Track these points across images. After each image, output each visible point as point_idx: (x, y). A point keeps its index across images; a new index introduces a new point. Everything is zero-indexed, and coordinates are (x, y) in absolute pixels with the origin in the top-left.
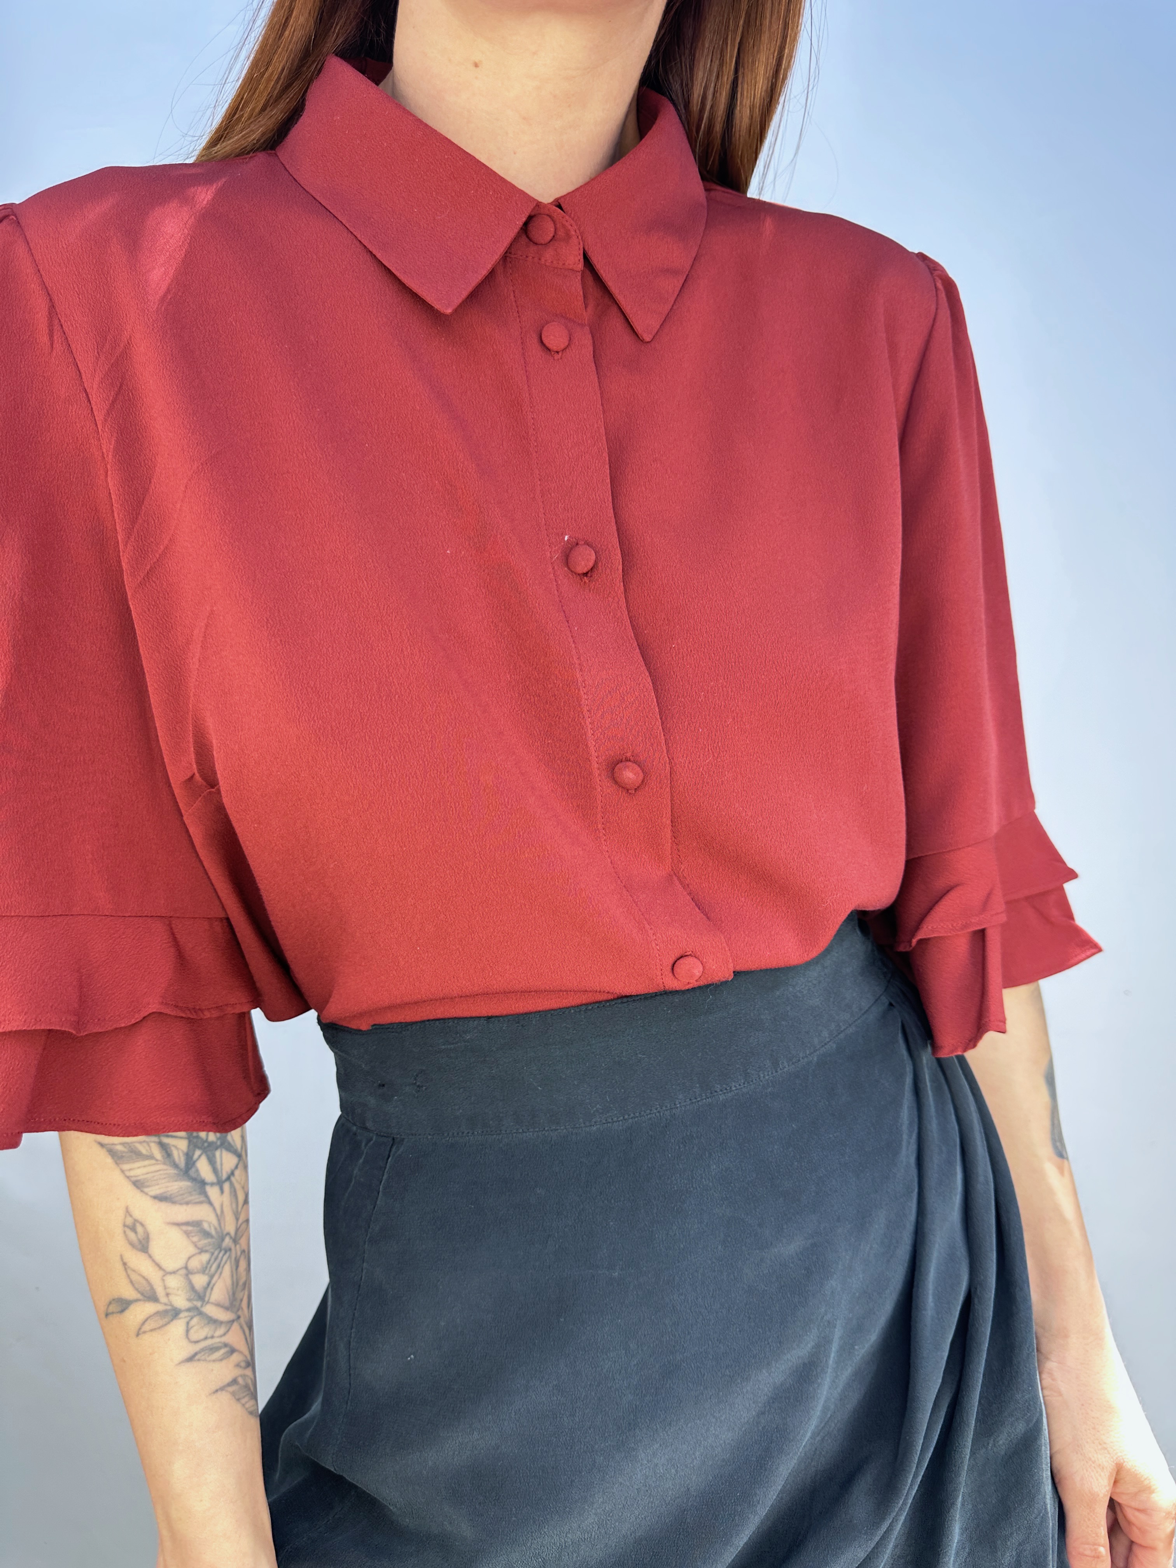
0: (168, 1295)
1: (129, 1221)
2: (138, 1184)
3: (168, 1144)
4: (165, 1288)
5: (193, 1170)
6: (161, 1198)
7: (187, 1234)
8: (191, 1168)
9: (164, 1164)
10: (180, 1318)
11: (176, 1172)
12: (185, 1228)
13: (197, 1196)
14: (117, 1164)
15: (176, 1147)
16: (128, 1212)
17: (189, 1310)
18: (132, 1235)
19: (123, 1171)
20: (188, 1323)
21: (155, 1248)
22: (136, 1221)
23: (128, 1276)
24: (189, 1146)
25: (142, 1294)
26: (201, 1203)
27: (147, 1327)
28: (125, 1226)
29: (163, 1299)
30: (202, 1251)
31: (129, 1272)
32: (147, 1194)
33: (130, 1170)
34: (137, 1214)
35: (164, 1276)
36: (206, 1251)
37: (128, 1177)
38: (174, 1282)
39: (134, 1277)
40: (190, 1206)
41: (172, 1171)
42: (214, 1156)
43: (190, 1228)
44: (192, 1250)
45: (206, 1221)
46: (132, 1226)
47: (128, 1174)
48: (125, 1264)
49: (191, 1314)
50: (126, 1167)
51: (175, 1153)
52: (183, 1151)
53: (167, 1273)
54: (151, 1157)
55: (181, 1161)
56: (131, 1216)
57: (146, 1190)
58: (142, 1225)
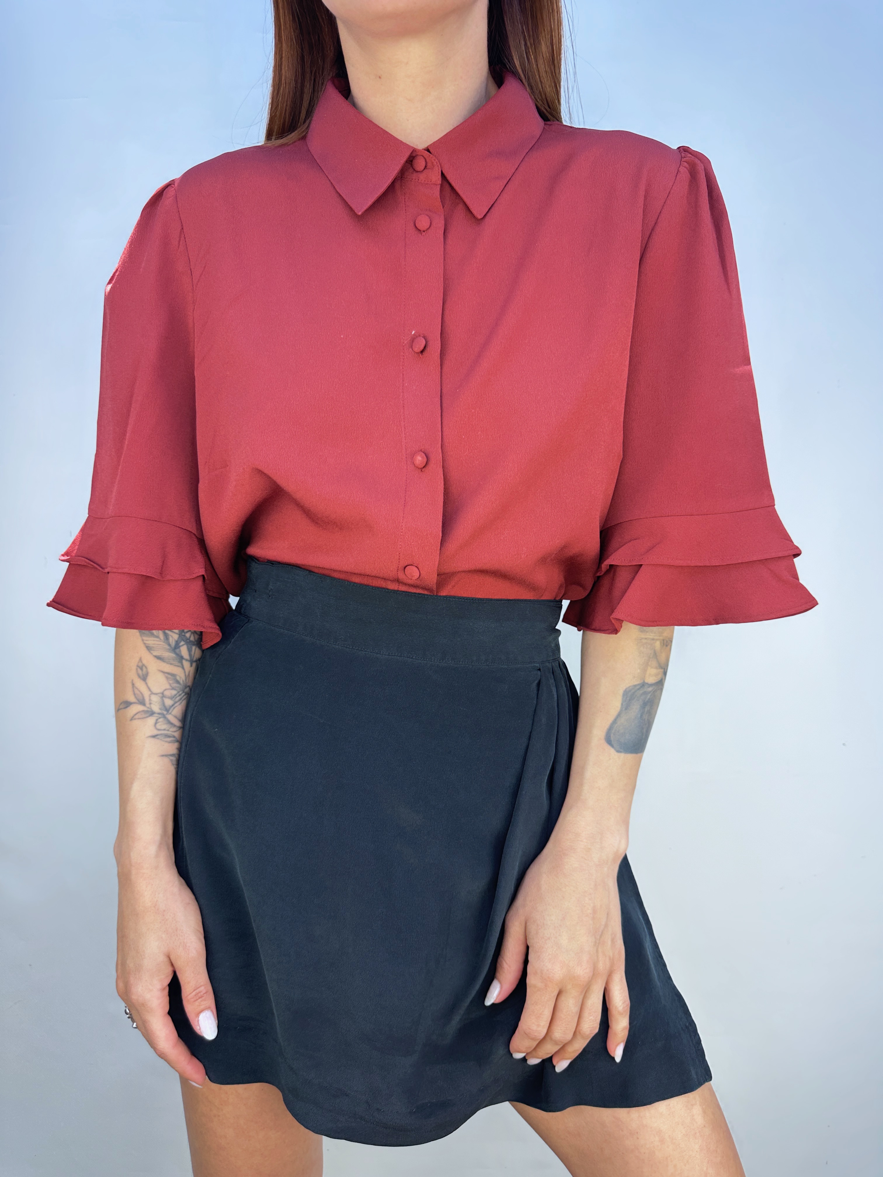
0: (150, 704)
1: (140, 664)
2: (149, 648)
3: (168, 634)
4: (150, 700)
5: (178, 650)
6: (159, 658)
7: (167, 678)
8: (178, 648)
9: (164, 642)
10: (154, 716)
11: (169, 648)
12: (166, 675)
13: (177, 663)
14: (141, 636)
15: (172, 637)
16: (140, 660)
17: (159, 714)
18: (140, 672)
19: (143, 640)
20: (157, 720)
21: (150, 680)
22: (143, 665)
23: (134, 691)
24: (179, 638)
25: (138, 700)
26: (178, 666)
27: (137, 717)
28: (138, 666)
29: (148, 705)
30: (173, 689)
31: (135, 689)
32: (152, 654)
33: (147, 640)
34: (144, 662)
35: (151, 694)
36: (175, 690)
37: (145, 644)
38: (155, 699)
39: (136, 692)
40: (172, 666)
41: (167, 647)
42: (191, 648)
43: (169, 676)
44: (168, 687)
45: (179, 676)
46: (141, 667)
47: (145, 642)
48: (133, 684)
49: (160, 716)
50: (145, 638)
51: (171, 639)
52: (175, 640)
53: (152, 693)
54: (158, 637)
55: (173, 644)
56: (142, 662)
57: (152, 652)
58: (146, 667)
